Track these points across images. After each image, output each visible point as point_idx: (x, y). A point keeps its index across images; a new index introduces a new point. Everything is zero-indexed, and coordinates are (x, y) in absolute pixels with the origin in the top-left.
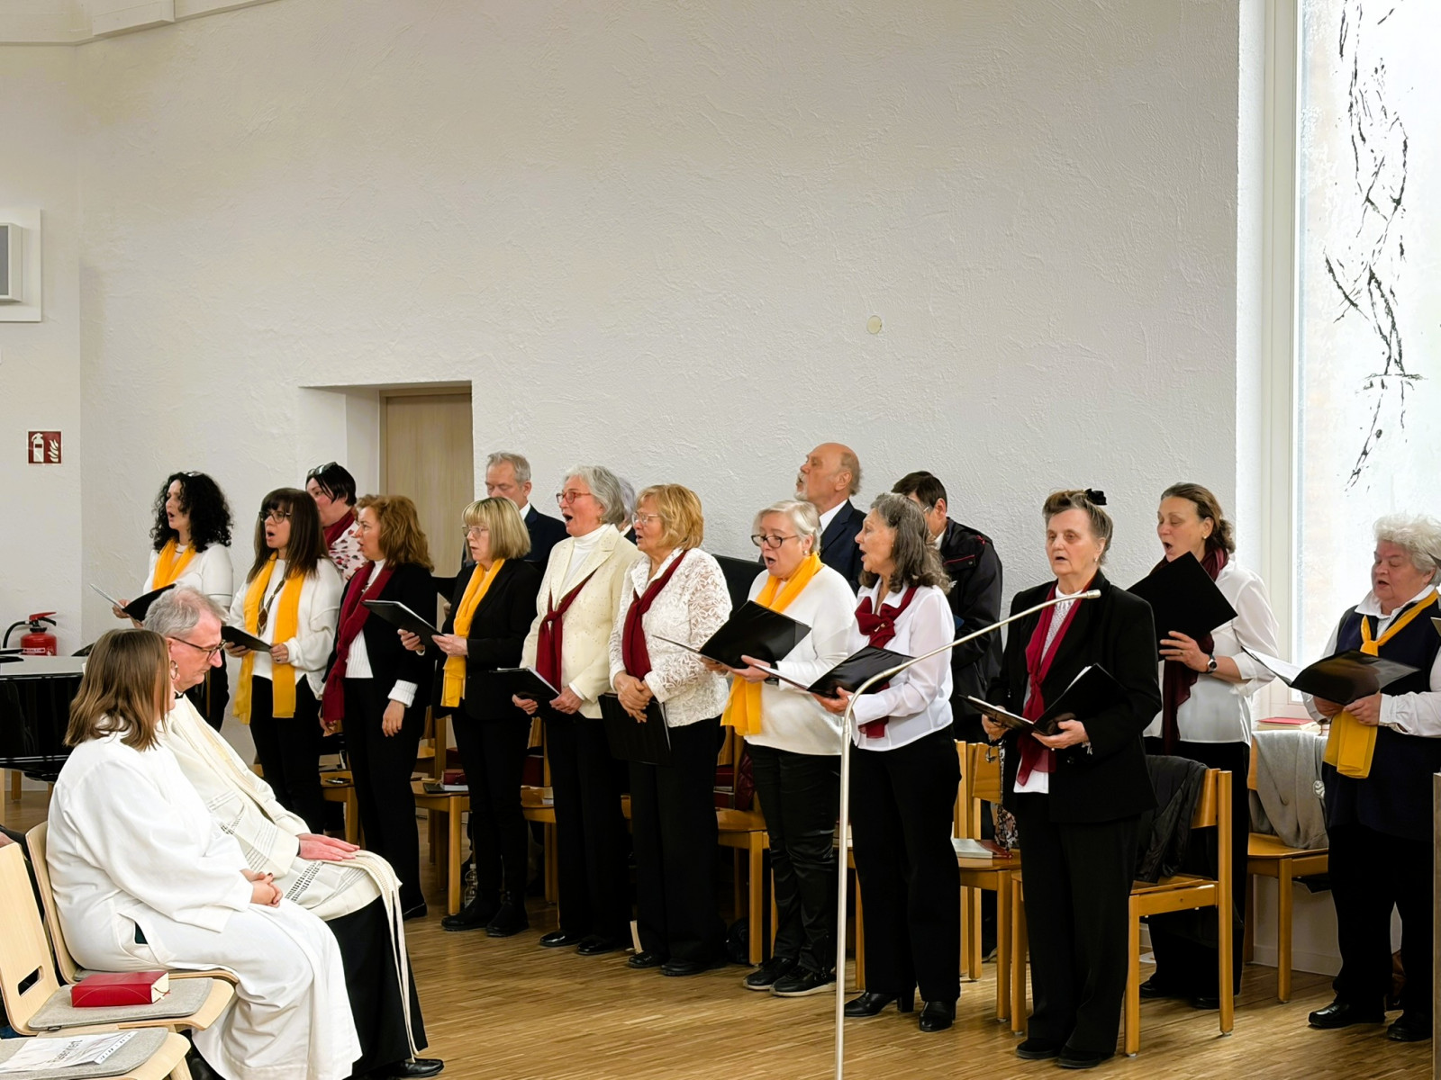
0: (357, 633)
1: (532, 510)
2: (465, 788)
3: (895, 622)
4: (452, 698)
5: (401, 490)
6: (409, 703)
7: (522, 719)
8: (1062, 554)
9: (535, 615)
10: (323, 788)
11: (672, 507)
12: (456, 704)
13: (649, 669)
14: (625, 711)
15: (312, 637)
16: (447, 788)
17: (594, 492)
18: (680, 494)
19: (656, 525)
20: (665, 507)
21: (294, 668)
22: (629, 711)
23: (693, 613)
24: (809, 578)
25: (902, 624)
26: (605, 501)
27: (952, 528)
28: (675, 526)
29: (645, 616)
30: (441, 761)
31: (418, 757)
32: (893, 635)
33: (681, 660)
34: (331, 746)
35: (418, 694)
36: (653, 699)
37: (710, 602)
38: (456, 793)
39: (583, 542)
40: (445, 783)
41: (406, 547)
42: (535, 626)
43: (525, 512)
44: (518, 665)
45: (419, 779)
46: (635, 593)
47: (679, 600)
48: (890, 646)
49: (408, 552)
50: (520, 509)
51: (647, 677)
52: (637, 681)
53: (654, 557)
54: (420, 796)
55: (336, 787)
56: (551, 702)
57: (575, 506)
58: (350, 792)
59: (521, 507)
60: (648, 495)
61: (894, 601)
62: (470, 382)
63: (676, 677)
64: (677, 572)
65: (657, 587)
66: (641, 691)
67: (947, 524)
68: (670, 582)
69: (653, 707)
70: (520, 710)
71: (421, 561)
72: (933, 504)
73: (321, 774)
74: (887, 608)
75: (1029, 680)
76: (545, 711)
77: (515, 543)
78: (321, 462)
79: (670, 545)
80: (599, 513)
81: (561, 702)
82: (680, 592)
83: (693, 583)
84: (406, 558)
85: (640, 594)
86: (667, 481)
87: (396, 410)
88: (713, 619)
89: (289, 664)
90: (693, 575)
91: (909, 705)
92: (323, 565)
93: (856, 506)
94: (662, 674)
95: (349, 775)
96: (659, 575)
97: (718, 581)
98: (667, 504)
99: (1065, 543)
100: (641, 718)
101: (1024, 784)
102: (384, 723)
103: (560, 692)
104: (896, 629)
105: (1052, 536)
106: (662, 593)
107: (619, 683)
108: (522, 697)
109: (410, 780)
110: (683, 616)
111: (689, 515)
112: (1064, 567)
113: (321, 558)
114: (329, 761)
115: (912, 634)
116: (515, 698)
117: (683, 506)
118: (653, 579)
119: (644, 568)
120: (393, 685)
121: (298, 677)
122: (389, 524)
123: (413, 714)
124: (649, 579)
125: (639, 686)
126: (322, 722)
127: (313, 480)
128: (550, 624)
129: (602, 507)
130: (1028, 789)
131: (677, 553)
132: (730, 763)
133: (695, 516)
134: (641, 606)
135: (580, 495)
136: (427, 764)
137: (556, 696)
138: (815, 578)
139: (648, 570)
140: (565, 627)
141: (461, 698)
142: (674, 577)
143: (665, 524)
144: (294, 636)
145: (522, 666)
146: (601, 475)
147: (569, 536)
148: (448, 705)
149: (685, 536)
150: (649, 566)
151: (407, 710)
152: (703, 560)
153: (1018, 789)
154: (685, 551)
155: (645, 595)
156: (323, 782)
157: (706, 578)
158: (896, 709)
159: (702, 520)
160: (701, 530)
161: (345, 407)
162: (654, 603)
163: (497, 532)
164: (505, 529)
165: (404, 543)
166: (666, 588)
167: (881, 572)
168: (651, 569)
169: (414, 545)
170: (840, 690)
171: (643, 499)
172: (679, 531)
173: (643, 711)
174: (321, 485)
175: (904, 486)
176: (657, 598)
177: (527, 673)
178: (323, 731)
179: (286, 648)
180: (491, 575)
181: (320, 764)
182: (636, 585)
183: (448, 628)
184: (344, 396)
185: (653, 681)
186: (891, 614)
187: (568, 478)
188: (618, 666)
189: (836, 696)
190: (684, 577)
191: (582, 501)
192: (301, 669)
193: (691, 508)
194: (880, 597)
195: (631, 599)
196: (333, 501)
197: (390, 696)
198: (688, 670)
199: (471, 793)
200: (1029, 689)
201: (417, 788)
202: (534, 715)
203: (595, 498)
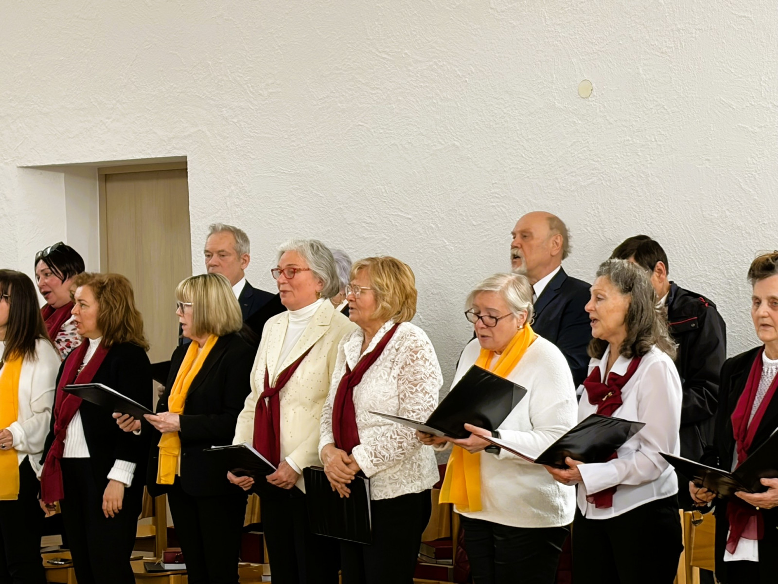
0: (74, 413)
1: (247, 285)
2: (183, 566)
3: (623, 390)
4: (166, 476)
5: (120, 270)
6: (129, 483)
7: (240, 496)
8: (767, 321)
9: (249, 391)
10: (45, 570)
11: (386, 280)
12: (171, 481)
13: (357, 442)
14: (329, 483)
15: (34, 419)
16: (168, 567)
17: (313, 267)
18: (393, 266)
19: (369, 297)
20: (378, 280)
21: (17, 451)
22: (333, 483)
23: (402, 388)
24: (523, 350)
25: (630, 392)
26: (324, 275)
27: (675, 291)
28: (388, 299)
29: (356, 388)
30: (162, 539)
31: (138, 536)
32: (620, 403)
33: (388, 435)
34: (52, 526)
35: (136, 473)
36: (360, 473)
37: (419, 377)
38: (175, 572)
39: (299, 316)
40: (166, 562)
41: (124, 326)
42: (251, 403)
43: (238, 289)
44: (231, 444)
45: (141, 558)
46: (347, 366)
47: (389, 374)
48: (618, 414)
49: (126, 331)
50: (233, 284)
51: (356, 450)
52: (343, 453)
53: (367, 328)
54: (140, 576)
55: (58, 568)
56: (267, 477)
57: (294, 282)
58: (71, 571)
59: (234, 282)
60: (361, 267)
61: (620, 367)
62: (186, 157)
63: (384, 453)
64: (389, 346)
65: (368, 361)
66: (347, 464)
67: (670, 289)
68: (381, 357)
69: (359, 481)
70: (236, 487)
71: (137, 339)
72: (652, 268)
73: (42, 555)
74: (614, 377)
75: (736, 446)
76: (262, 487)
77: (219, 321)
78: (48, 244)
79: (384, 318)
80: (318, 288)
81: (278, 477)
82: (389, 364)
83: (401, 358)
84: (123, 338)
85: (352, 368)
86: (381, 253)
87: (114, 187)
88: (421, 395)
89: (13, 448)
90: (402, 349)
91: (641, 473)
92: (42, 346)
93: (571, 273)
94: (370, 449)
95: (68, 555)
96: (371, 348)
97: (427, 356)
98: (380, 276)
99: (770, 310)
100: (344, 492)
101: (733, 553)
102: (105, 504)
103: (277, 467)
104: (623, 397)
105: (757, 302)
106: (373, 367)
107: (326, 455)
108: (238, 475)
109: (129, 559)
110: (392, 390)
111: (403, 288)
112: (770, 334)
113: (39, 338)
114: (51, 542)
115: (639, 402)
116: (230, 475)
117: (397, 279)
118: (365, 353)
119: (356, 341)
120: (112, 465)
121: (21, 459)
122: (107, 303)
123: (131, 493)
124: (362, 352)
125: (347, 459)
126: (42, 504)
127: (41, 261)
128: (267, 400)
129: (321, 281)
130: (737, 557)
131: (389, 325)
132: (449, 535)
133: (408, 289)
134: (352, 378)
135: (300, 270)
136: (148, 543)
137: (273, 471)
138: (530, 350)
139: (360, 344)
140: (283, 403)
141: (176, 476)
142: (386, 352)
143: (377, 298)
144: (16, 420)
145: (236, 442)
146: (316, 248)
147: (284, 309)
148: (163, 482)
149: (398, 308)
150: (361, 339)
151: (127, 490)
152: (412, 334)
153: (728, 557)
154: (397, 325)
155: (356, 368)
156: (45, 563)
157: (416, 353)
158: (627, 477)
159: (415, 292)
160: (414, 303)
161: (63, 185)
162: (365, 376)
163: (201, 308)
164: (208, 307)
165: (122, 322)
166: (378, 362)
167: (612, 340)
168: (364, 342)
169: (132, 324)
170: (569, 460)
171: (356, 271)
172: (391, 304)
173: (347, 485)
174: (50, 266)
175: (622, 252)
176: (368, 372)
177: (242, 449)
178: (45, 514)
179: (10, 434)
180: (204, 352)
181: (42, 546)
182: (348, 359)
183: (163, 407)
184: (63, 175)
185: (362, 456)
186: (618, 382)
187: (283, 252)
188: (327, 438)
189: (566, 467)
190: (394, 350)
191: (301, 277)
192: (23, 452)
193: (405, 281)
194: (608, 366)
195: (343, 372)
196: (63, 281)
197: (110, 476)
198: (396, 445)
199: (188, 571)
200: (736, 456)
201: (137, 568)
202: (250, 492)
203: (315, 273)
